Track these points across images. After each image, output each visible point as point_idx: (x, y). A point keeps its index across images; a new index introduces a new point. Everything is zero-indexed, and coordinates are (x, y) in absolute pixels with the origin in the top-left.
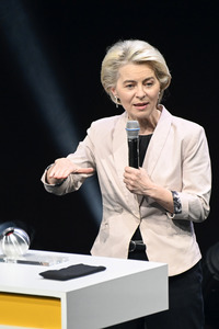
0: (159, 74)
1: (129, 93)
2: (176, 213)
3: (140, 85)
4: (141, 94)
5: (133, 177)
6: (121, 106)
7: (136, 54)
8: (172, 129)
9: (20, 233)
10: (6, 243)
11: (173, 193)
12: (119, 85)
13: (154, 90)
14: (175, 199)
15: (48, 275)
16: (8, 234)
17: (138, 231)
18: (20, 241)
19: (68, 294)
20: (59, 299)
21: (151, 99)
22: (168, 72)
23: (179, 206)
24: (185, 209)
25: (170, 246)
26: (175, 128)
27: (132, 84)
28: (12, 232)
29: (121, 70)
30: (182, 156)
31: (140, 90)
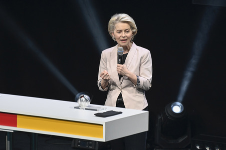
0: (132, 28)
1: (119, 35)
2: (138, 85)
3: (123, 32)
4: (124, 36)
5: (121, 68)
6: (116, 41)
7: (122, 19)
8: (136, 51)
9: (86, 97)
10: (81, 101)
11: (137, 76)
12: (115, 32)
13: (129, 34)
14: (138, 79)
15: (98, 115)
16: (81, 97)
17: (121, 94)
18: (86, 100)
19: (106, 123)
20: (102, 125)
21: (128, 38)
22: (136, 27)
23: (139, 82)
24: (141, 84)
25: (134, 100)
26: (138, 51)
27: (120, 32)
28: (83, 96)
29: (116, 25)
30: (140, 63)
31: (123, 34)
